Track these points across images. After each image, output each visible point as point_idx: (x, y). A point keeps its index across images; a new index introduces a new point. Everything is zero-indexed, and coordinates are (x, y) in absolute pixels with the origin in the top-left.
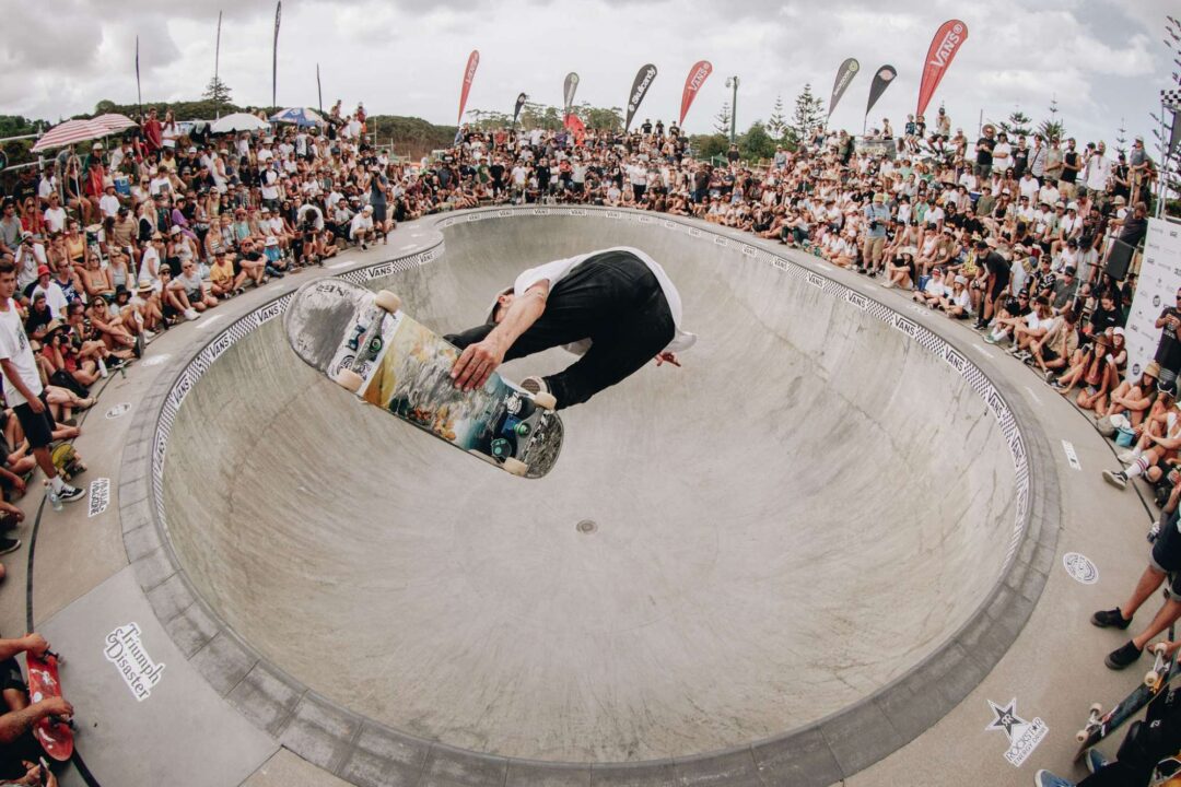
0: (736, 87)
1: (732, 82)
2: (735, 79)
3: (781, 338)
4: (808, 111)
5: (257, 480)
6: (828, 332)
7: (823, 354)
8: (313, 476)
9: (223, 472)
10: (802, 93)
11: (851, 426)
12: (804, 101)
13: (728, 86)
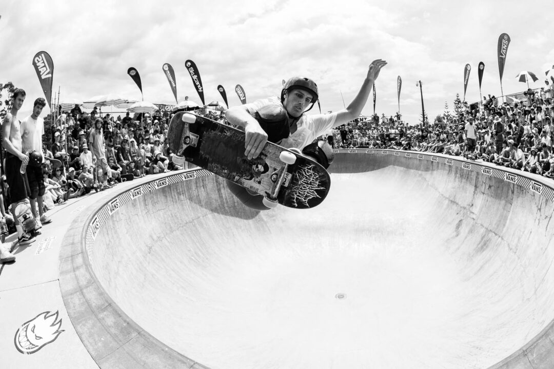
0: (421, 86)
1: (419, 83)
2: (420, 82)
3: (452, 201)
4: (460, 107)
5: (170, 247)
6: (474, 192)
7: (472, 205)
8: (200, 254)
9: (151, 236)
10: (456, 98)
11: (487, 241)
12: (457, 102)
13: (417, 85)
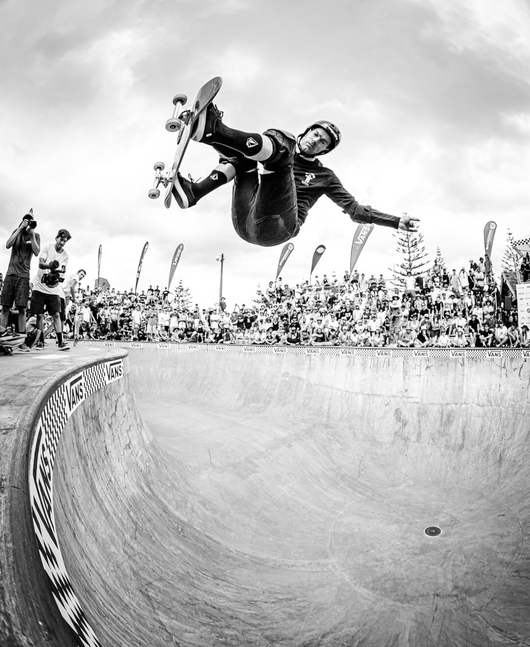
6: (404, 377)
7: (406, 390)
11: (450, 412)
